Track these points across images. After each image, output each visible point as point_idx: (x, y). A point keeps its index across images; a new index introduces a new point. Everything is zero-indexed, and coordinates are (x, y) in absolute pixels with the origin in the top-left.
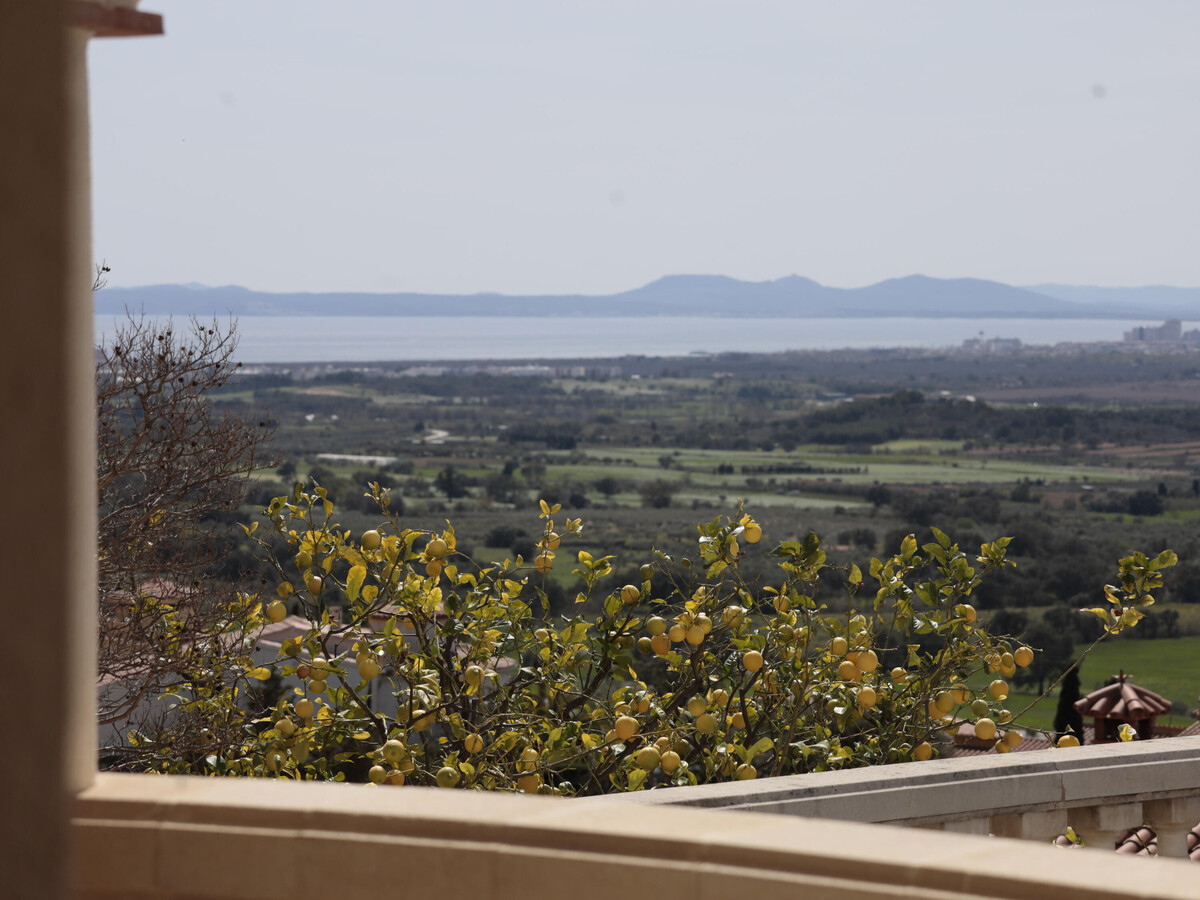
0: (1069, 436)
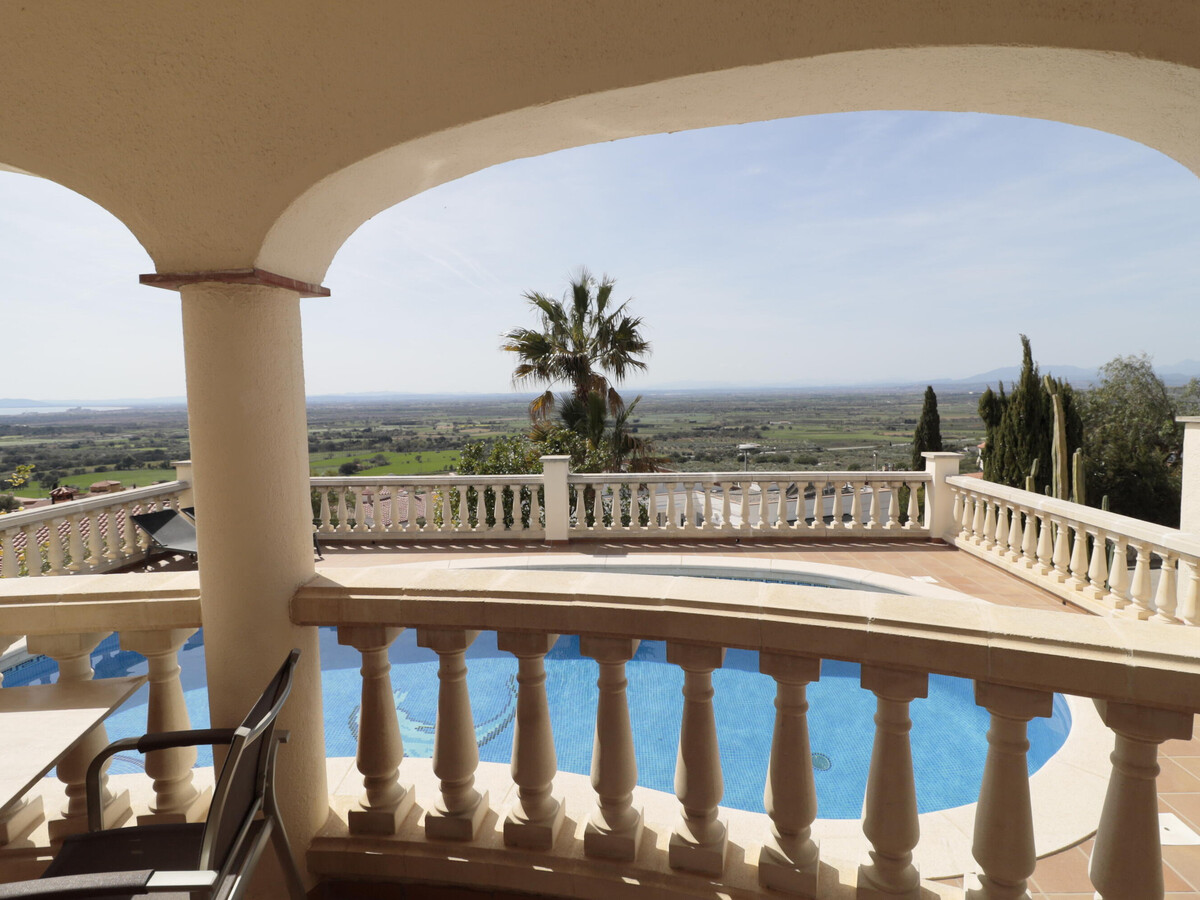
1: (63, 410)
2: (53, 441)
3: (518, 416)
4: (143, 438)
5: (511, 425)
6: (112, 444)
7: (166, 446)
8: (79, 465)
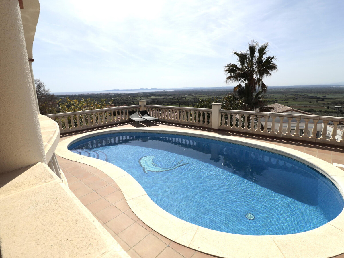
1: (162, 91)
2: (160, 98)
3: (275, 94)
4: (176, 98)
5: (272, 97)
6: (170, 99)
7: (180, 99)
8: (164, 103)
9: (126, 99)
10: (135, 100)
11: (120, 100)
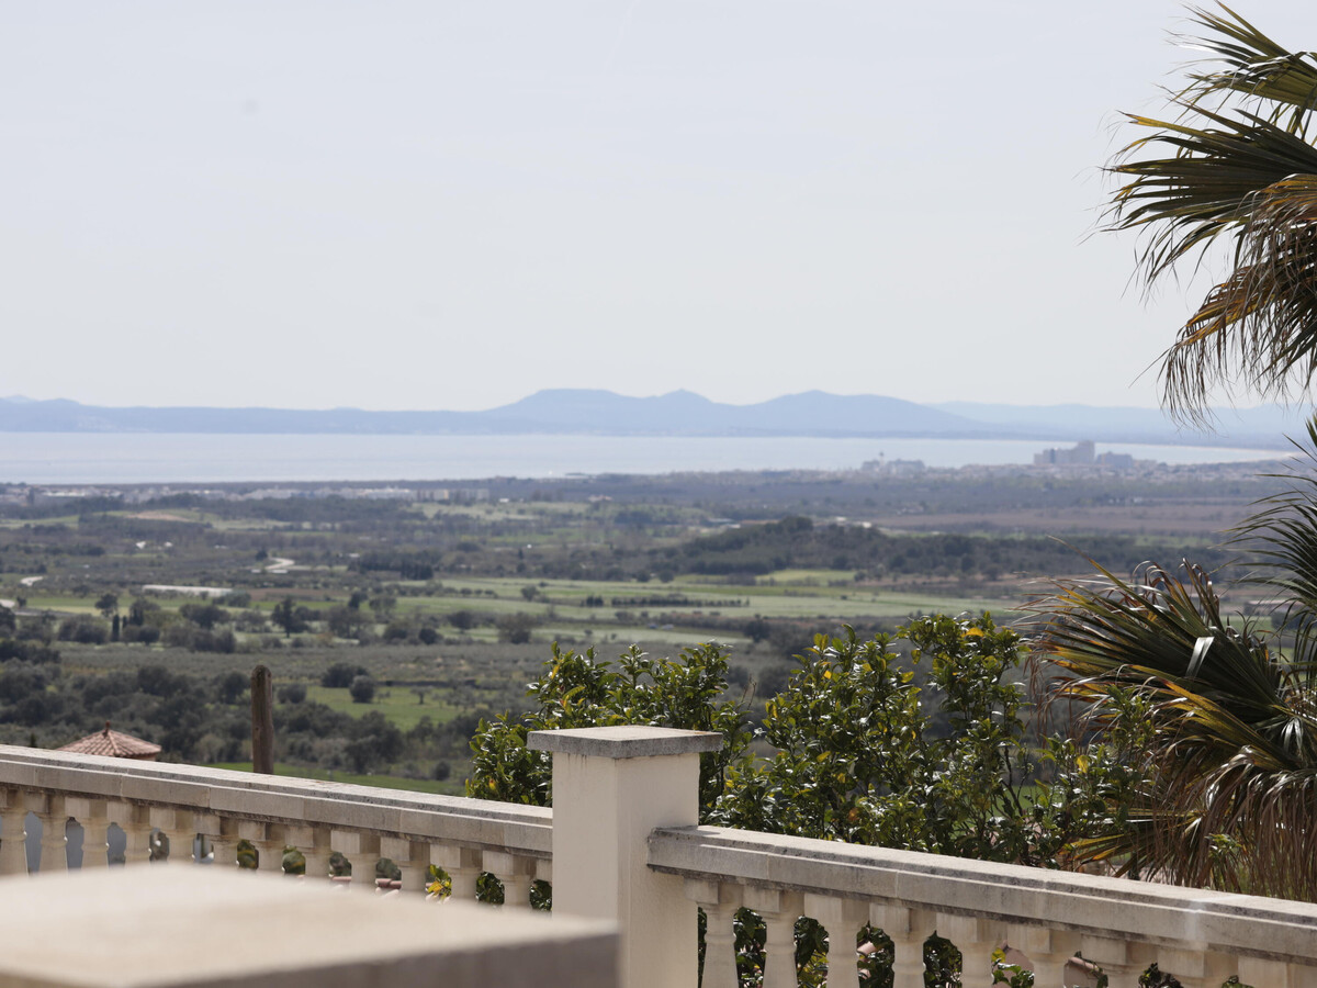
0: (968, 566)
9: (207, 615)
10: (396, 635)
11: (84, 633)
